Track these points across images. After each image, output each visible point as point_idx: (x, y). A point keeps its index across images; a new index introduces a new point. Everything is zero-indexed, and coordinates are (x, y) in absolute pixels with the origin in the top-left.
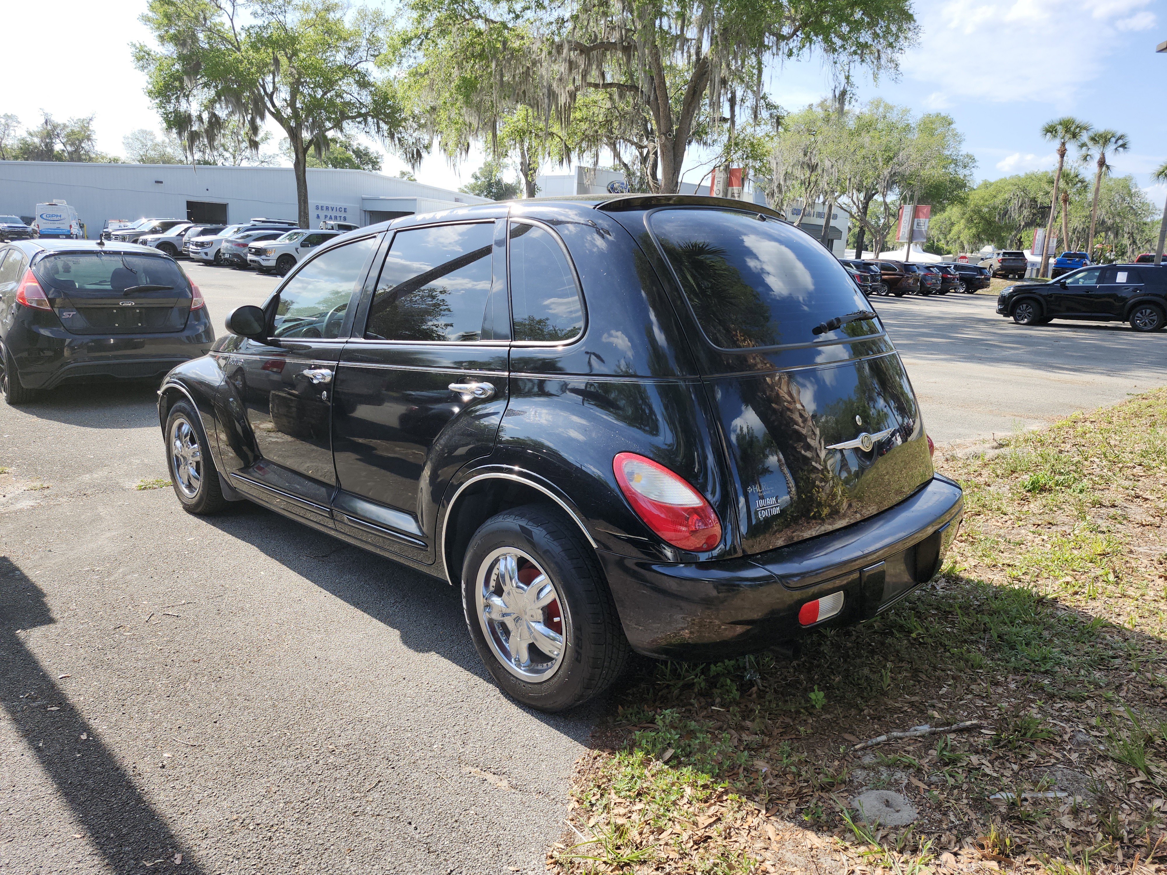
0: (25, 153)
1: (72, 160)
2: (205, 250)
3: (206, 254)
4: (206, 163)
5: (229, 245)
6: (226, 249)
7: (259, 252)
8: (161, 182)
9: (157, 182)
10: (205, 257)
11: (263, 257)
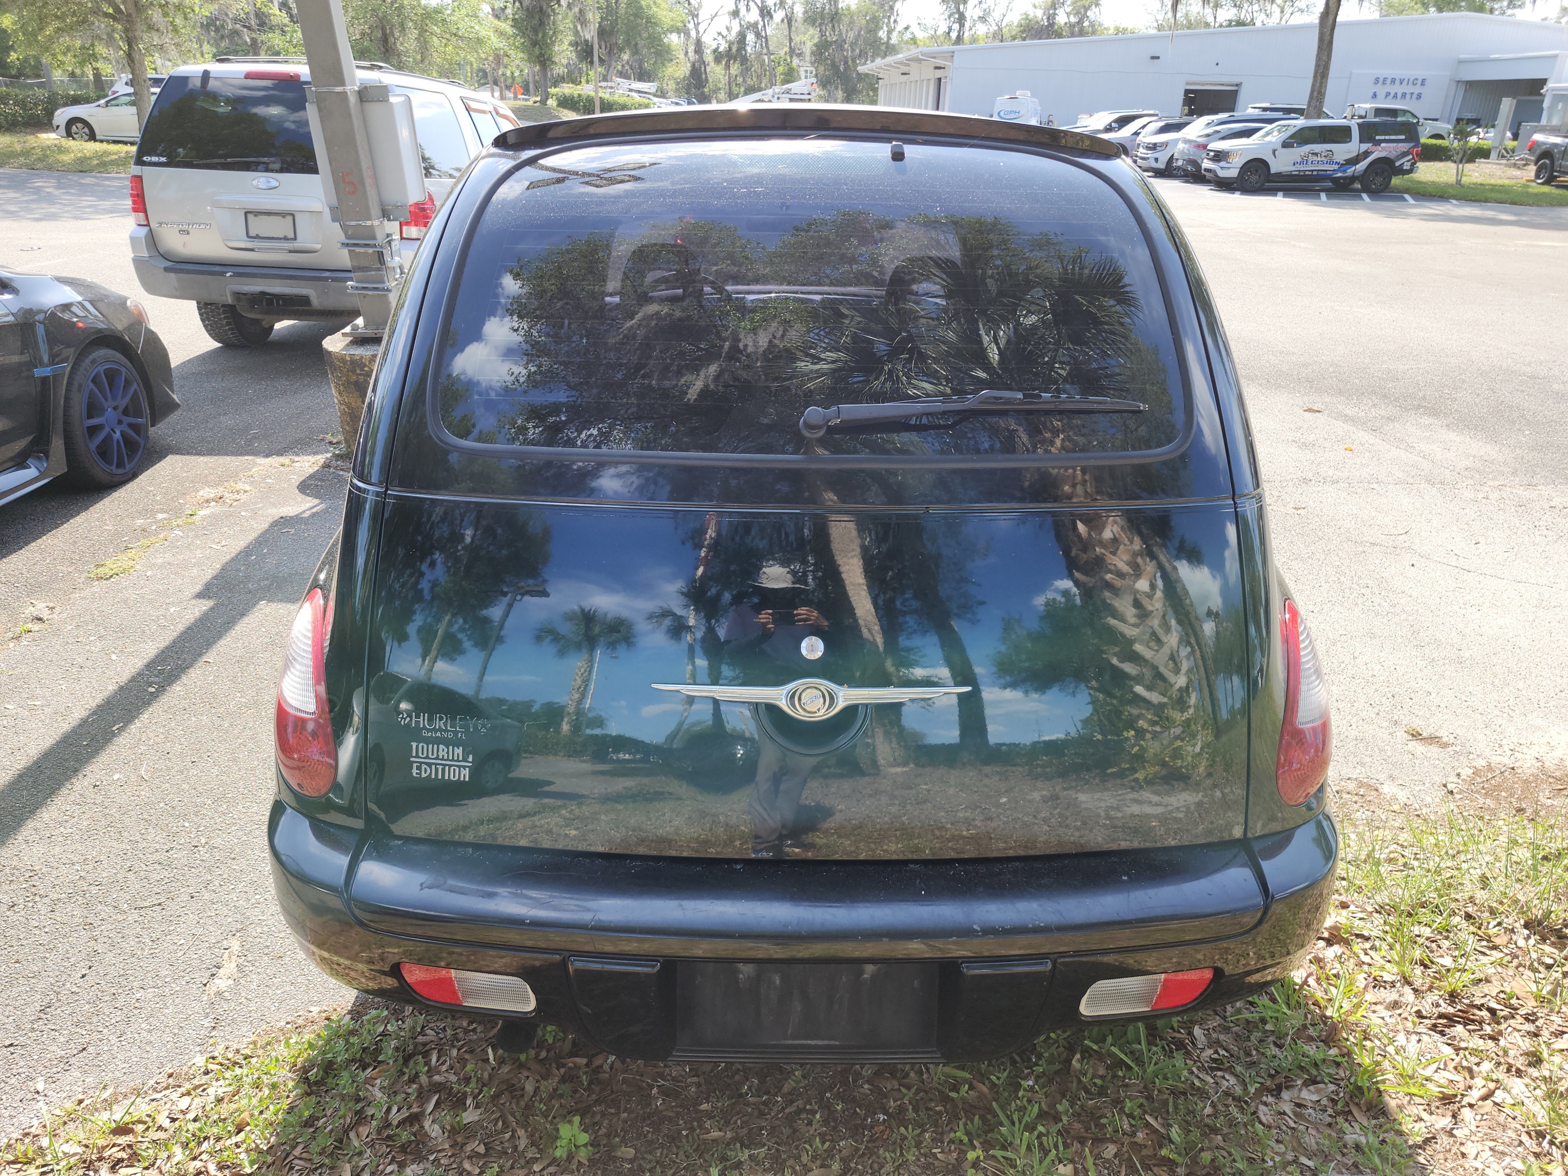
0: (1023, 32)
1: (1073, 35)
2: (1156, 155)
3: (1156, 160)
4: (1240, 23)
5: (1187, 146)
6: (1182, 152)
7: (1219, 156)
8: (1158, 58)
9: (1153, 58)
10: (1154, 165)
11: (1223, 164)
